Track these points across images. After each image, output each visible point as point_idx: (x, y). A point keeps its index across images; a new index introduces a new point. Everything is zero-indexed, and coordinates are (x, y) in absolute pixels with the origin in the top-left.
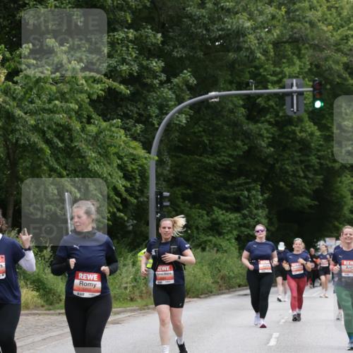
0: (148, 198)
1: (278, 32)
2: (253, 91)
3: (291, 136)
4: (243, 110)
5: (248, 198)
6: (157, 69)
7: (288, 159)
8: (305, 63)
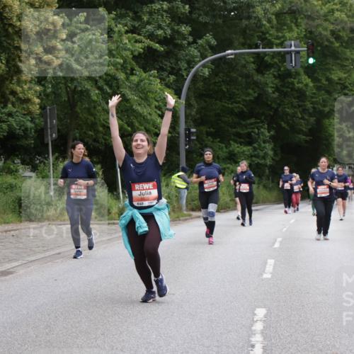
0: (178, 133)
1: (280, 6)
2: (261, 50)
3: (291, 86)
4: (253, 66)
5: (258, 134)
6: (185, 32)
7: (288, 104)
8: (301, 31)
